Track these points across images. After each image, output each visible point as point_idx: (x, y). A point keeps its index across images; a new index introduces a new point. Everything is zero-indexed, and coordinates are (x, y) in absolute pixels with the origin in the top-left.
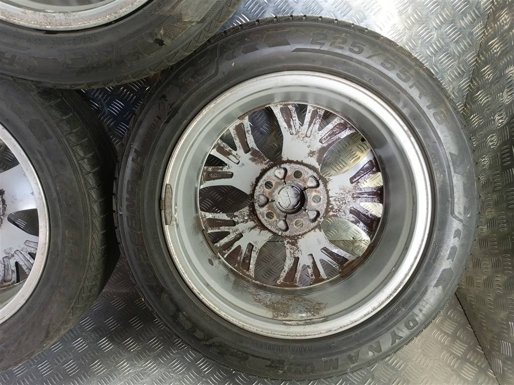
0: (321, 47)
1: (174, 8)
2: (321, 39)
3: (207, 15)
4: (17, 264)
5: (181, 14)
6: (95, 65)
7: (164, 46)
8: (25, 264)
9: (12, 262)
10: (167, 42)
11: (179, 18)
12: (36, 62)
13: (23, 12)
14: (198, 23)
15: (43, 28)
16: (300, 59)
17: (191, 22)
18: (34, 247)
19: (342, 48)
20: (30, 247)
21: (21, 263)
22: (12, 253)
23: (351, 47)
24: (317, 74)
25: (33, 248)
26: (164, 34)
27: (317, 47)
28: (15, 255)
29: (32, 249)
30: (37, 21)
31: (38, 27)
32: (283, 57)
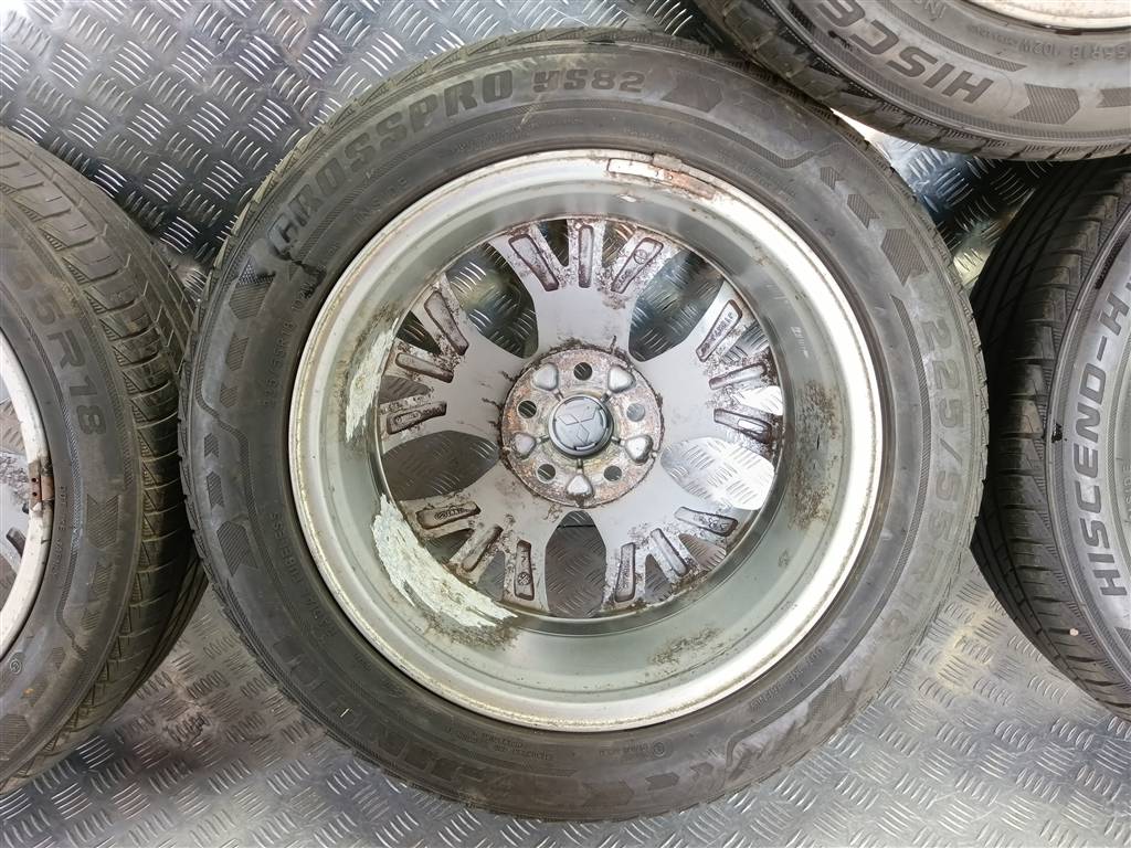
4: (650, 559)
8: (667, 560)
9: (641, 555)
18: (692, 521)
20: (685, 521)
21: (659, 558)
22: (646, 535)
25: (690, 523)
28: (651, 540)
29: (690, 527)
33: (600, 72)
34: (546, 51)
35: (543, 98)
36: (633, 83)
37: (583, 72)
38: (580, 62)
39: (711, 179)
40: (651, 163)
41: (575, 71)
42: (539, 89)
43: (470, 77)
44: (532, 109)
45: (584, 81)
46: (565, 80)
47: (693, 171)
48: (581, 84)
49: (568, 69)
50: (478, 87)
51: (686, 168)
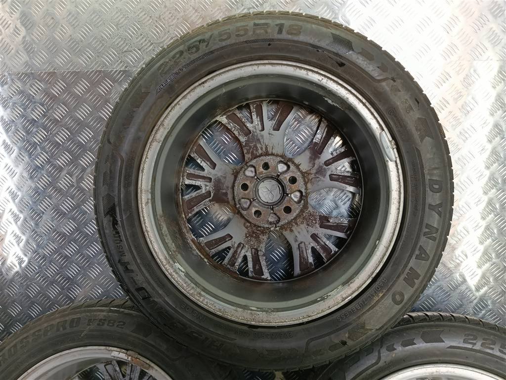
0: (473, 346)
1: (359, 317)
2: (472, 340)
3: (385, 325)
5: (364, 323)
6: (286, 357)
7: (346, 345)
10: (350, 343)
11: (363, 326)
12: (238, 351)
13: (235, 310)
14: (377, 330)
15: (249, 323)
16: (455, 355)
17: (371, 330)
19: (493, 349)
23: (501, 349)
24: (471, 369)
26: (349, 338)
27: (470, 346)
30: (244, 317)
31: (245, 322)
32: (438, 352)
33: (111, 320)
34: (95, 311)
35: (90, 328)
36: (121, 325)
37: (105, 320)
38: (105, 316)
39: (148, 362)
40: (126, 354)
41: (102, 319)
42: (89, 325)
43: (67, 318)
44: (85, 331)
45: (104, 323)
46: (97, 322)
47: (142, 358)
48: (103, 324)
49: (100, 318)
50: (68, 323)
51: (139, 356)
